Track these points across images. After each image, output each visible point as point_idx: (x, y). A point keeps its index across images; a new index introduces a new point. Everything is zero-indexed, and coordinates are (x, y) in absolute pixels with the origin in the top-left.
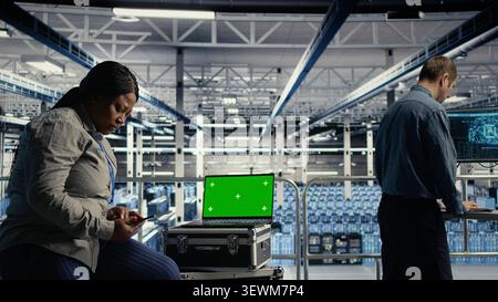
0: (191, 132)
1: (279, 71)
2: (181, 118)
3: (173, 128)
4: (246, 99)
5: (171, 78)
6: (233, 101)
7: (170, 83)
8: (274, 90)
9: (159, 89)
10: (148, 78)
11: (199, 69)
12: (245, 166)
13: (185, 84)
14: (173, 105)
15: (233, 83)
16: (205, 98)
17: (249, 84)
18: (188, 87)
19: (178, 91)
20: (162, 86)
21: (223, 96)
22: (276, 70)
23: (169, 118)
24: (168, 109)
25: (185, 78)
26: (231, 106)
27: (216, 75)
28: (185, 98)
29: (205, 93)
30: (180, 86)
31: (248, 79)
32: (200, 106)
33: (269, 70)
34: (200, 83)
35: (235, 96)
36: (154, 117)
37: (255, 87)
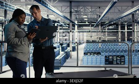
0: (74, 25)
1: (100, 8)
2: (71, 21)
3: (69, 24)
4: (90, 16)
5: (68, 10)
7: (68, 12)
8: (98, 13)
9: (65, 13)
10: (62, 10)
11: (77, 7)
12: (89, 36)
13: (72, 12)
14: (69, 18)
15: (86, 11)
16: (77, 16)
17: (91, 12)
18: (73, 12)
19: (70, 14)
20: (66, 12)
21: (83, 15)
22: (99, 8)
23: (68, 22)
24: (68, 19)
25: (72, 10)
26: (85, 18)
27: (81, 9)
28: (72, 16)
29: (78, 14)
30: (71, 12)
31: (90, 10)
32: (76, 18)
33: (97, 7)
34: (76, 11)
35: (87, 15)
36: (62, 21)
37: (92, 12)
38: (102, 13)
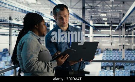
0: (88, 27)
1: (124, 3)
2: (84, 22)
3: (80, 26)
4: (110, 14)
5: (80, 5)
6: (105, 15)
7: (80, 7)
8: (121, 11)
9: (75, 9)
10: (71, 5)
11: (92, 1)
12: (109, 42)
13: (86, 7)
14: (81, 16)
15: (105, 7)
16: (93, 13)
17: (112, 8)
18: (87, 9)
19: (83, 11)
20: (76, 9)
21: (101, 13)
22: (122, 3)
23: (79, 22)
24: (80, 18)
25: (86, 5)
26: (104, 17)
27: (99, 4)
28: (86, 13)
29: (94, 12)
30: (84, 9)
31: (111, 6)
32: (91, 17)
33: (120, 2)
34: (92, 8)
35: (106, 13)
36: (72, 21)
37: (114, 9)
38: (127, 10)
